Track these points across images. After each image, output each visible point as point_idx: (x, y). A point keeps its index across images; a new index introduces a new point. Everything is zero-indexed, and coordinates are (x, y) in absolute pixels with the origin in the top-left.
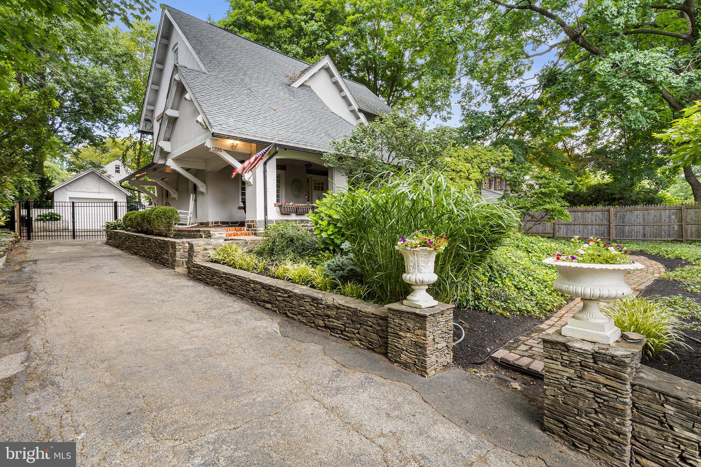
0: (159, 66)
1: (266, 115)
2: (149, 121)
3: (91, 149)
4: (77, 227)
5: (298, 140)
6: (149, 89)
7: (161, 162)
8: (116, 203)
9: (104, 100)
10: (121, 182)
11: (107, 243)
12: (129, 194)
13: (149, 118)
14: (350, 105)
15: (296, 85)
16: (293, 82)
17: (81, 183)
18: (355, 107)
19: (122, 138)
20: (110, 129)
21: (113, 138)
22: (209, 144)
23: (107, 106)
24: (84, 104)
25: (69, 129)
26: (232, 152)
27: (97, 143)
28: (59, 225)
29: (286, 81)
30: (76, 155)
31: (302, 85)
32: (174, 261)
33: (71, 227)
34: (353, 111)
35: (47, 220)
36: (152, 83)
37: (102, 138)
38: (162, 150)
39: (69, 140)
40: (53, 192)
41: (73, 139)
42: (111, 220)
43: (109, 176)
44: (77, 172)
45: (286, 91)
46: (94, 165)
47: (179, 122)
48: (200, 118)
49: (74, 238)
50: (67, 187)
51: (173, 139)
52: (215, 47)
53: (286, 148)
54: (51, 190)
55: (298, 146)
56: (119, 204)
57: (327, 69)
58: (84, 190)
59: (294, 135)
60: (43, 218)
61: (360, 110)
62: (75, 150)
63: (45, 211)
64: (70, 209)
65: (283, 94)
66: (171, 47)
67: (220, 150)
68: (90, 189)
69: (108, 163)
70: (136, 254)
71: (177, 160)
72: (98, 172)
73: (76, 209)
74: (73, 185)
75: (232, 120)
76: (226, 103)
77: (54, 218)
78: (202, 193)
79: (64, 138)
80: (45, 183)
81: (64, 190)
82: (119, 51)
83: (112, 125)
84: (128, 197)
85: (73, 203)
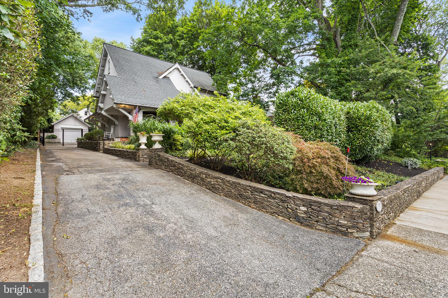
0: (102, 68)
1: (140, 93)
2: (98, 92)
3: (72, 103)
4: (65, 142)
5: (151, 104)
6: (98, 78)
7: (100, 112)
8: (82, 130)
9: (78, 79)
10: (84, 120)
11: (78, 147)
12: (90, 126)
13: (98, 90)
14: (190, 85)
15: (161, 77)
16: (160, 76)
17: (67, 120)
18: (192, 86)
19: (88, 97)
20: (82, 92)
21: (84, 97)
22: (115, 106)
23: (79, 82)
24: (68, 80)
25: (62, 93)
26: (124, 109)
27: (75, 100)
28: (56, 140)
29: (157, 75)
30: (64, 106)
31: (165, 77)
32: (100, 149)
33: (62, 142)
34: (191, 87)
35: (51, 138)
36: (99, 76)
37: (78, 97)
38: (100, 107)
39: (61, 98)
40: (54, 125)
41: (63, 97)
42: (80, 137)
43: (81, 117)
44: (65, 115)
45: (155, 81)
46: (73, 111)
47: (106, 96)
48: (111, 97)
49: (63, 145)
50: (60, 123)
51: (104, 103)
52: (124, 63)
53: (146, 107)
54: (53, 124)
55: (150, 106)
56: (83, 130)
57: (178, 69)
58: (68, 124)
59: (150, 102)
60: (49, 137)
61: (194, 87)
62: (64, 104)
63: (50, 134)
64: (62, 132)
65: (152, 82)
66: (107, 60)
67: (119, 108)
68: (71, 123)
69: (81, 109)
70: (88, 149)
71: (106, 111)
72: (75, 115)
73: (65, 132)
74: (63, 122)
75: (123, 97)
76: (123, 90)
77: (54, 137)
78: (117, 125)
79: (58, 97)
80: (50, 120)
81: (58, 124)
82: (87, 55)
83: (83, 90)
84: (89, 128)
85: (63, 130)
